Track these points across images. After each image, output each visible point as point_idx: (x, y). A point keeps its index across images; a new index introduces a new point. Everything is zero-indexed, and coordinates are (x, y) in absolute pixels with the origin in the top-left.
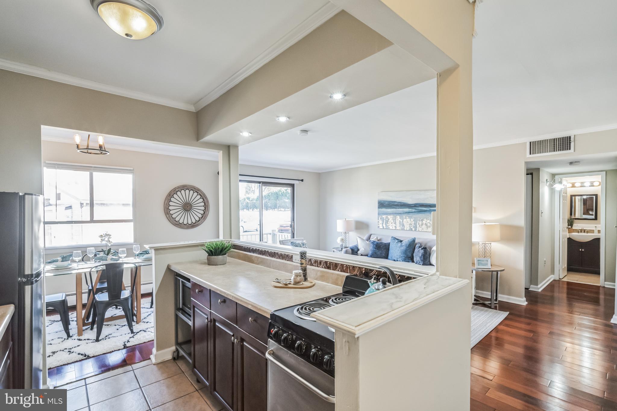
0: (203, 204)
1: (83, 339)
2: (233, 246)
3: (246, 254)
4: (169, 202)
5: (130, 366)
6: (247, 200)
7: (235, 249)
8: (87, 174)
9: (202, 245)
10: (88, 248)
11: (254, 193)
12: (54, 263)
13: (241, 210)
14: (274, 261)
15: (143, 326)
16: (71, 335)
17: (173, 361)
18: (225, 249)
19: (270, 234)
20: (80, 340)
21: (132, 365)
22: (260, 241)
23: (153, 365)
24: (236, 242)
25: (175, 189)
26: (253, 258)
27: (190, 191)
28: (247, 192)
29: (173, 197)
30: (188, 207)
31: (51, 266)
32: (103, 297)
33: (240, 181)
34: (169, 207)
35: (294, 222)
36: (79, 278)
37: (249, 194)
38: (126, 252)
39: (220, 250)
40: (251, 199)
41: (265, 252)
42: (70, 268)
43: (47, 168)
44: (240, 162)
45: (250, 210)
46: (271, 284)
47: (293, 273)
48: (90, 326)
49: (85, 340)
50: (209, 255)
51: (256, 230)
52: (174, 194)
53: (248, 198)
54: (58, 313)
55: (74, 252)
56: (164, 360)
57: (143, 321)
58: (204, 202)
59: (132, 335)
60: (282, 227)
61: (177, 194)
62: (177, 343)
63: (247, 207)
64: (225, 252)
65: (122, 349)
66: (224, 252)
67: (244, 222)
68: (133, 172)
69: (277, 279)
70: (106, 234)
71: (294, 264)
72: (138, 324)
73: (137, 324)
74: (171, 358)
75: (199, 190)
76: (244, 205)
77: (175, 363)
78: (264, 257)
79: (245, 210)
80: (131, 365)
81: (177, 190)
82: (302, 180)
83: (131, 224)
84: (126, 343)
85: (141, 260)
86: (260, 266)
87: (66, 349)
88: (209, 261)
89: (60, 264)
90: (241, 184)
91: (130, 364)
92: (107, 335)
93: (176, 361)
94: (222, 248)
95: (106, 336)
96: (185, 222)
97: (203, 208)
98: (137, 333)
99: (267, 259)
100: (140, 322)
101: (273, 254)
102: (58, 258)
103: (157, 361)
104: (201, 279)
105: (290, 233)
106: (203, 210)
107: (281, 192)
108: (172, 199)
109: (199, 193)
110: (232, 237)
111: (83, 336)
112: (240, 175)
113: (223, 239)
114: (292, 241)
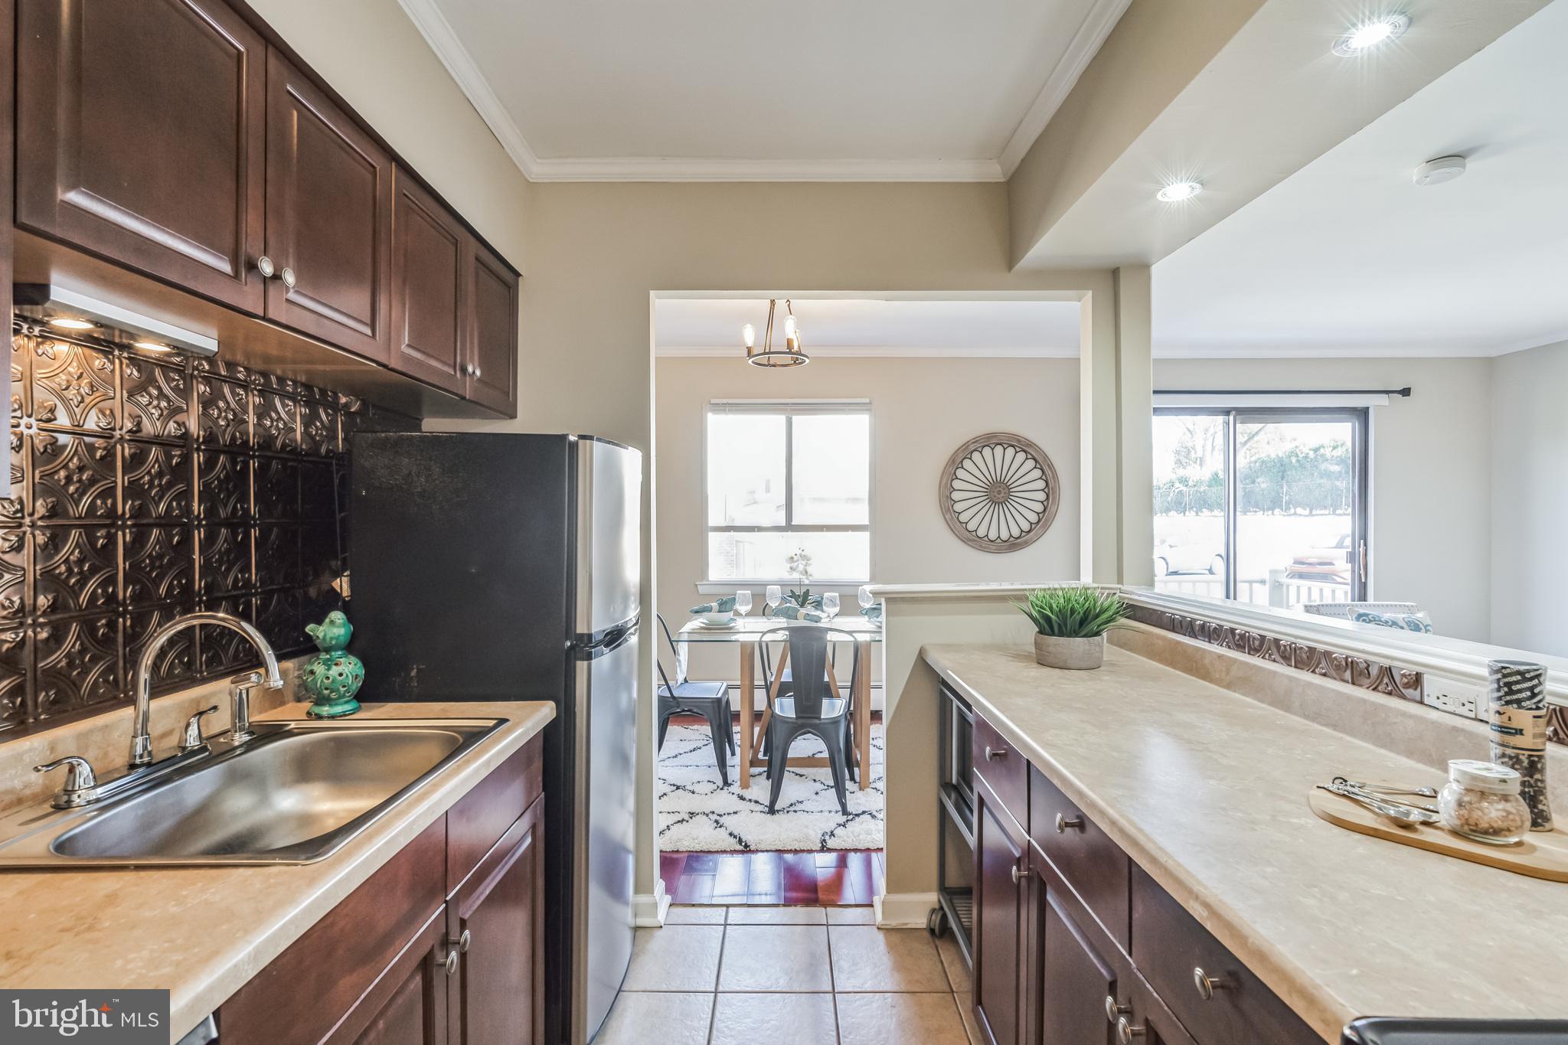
0: (1041, 484)
1: (747, 798)
2: (1125, 609)
3: (1178, 643)
4: (952, 481)
5: (824, 909)
6: (1181, 486)
7: (1135, 620)
8: (781, 419)
9: (1020, 597)
10: (768, 587)
11: (1201, 465)
12: (705, 613)
13: (1161, 513)
14: (1309, 684)
15: (873, 799)
16: (729, 782)
17: (927, 934)
18: (1097, 616)
19: (1263, 582)
20: (742, 798)
21: (828, 908)
22: (1228, 597)
23: (875, 928)
24: (1140, 595)
25: (968, 446)
26: (1207, 661)
27: (1005, 449)
28: (1179, 462)
29: (962, 468)
30: (999, 493)
31: (701, 620)
32: (786, 707)
33: (1155, 410)
34: (951, 493)
35: (1365, 544)
36: (747, 652)
37: (1184, 468)
38: (838, 602)
39: (1078, 617)
40: (1191, 483)
41: (1261, 645)
42: (731, 628)
43: (714, 414)
44: (1155, 353)
45: (1187, 512)
46: (1308, 798)
47: (1452, 775)
48: (766, 769)
49: (750, 800)
50: (1041, 632)
51: (1207, 572)
52: (965, 458)
53: (1184, 481)
54: (706, 721)
55: (738, 592)
56: (906, 924)
57: (873, 786)
58: (1044, 477)
59: (842, 819)
60: (1303, 563)
61: (971, 459)
62: (943, 889)
63: (1180, 505)
64: (1099, 626)
65: (816, 851)
66: (1094, 626)
67: (1171, 547)
68: (869, 408)
69: (1338, 781)
70: (801, 555)
71: (1434, 715)
72: (862, 792)
73: (860, 790)
74: (924, 926)
75: (1031, 444)
76: (1169, 499)
77: (932, 944)
78: (1255, 661)
79: (1173, 513)
80: (826, 908)
81: (972, 447)
82: (1406, 392)
83: (865, 536)
84: (827, 837)
85: (873, 626)
86: (1237, 695)
87: (713, 813)
88: (1041, 650)
89: (715, 616)
90: (1157, 420)
91: (825, 905)
92: (793, 802)
93: (938, 942)
94: (1087, 612)
95: (791, 805)
96: (993, 535)
97: (1042, 496)
98: (856, 815)
99: (1275, 673)
100: (868, 787)
101: (1304, 656)
102: (712, 604)
103: (888, 922)
104: (1003, 712)
105: (1348, 584)
106: (1042, 502)
107: (1297, 456)
108: (960, 473)
109: (1031, 454)
110: (1125, 580)
111: (750, 789)
112: (1155, 392)
113: (1093, 582)
114: (1362, 611)
